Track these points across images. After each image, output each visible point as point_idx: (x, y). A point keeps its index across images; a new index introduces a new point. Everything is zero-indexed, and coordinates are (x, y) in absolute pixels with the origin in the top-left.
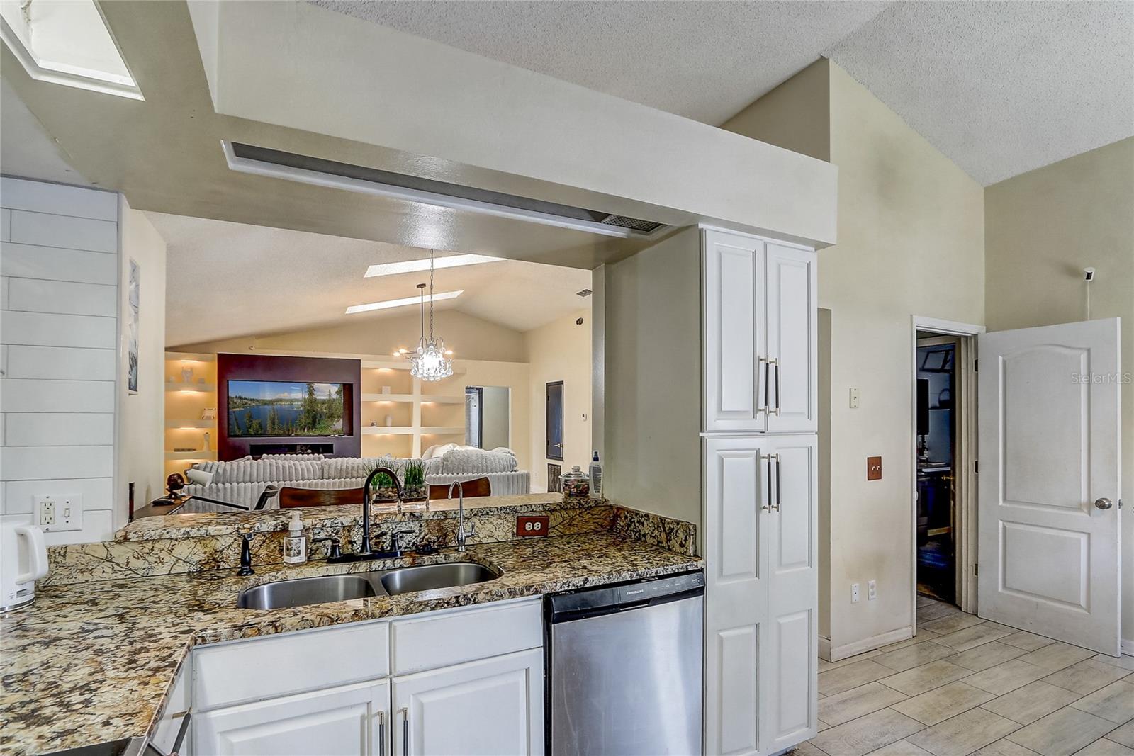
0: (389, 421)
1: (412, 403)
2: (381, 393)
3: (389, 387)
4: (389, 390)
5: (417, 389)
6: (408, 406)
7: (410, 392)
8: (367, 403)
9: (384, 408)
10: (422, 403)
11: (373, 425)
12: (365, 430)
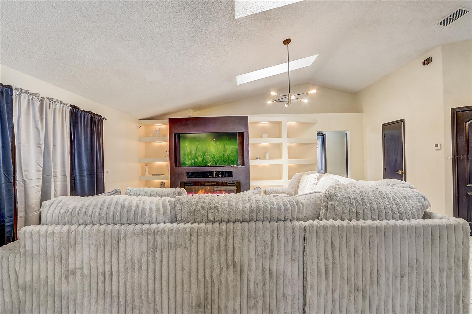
0: (267, 156)
1: (282, 143)
2: (262, 138)
3: (267, 134)
4: (267, 136)
5: (285, 133)
6: (279, 146)
7: (280, 136)
8: (253, 145)
9: (264, 148)
10: (288, 144)
11: (257, 158)
12: (252, 162)
